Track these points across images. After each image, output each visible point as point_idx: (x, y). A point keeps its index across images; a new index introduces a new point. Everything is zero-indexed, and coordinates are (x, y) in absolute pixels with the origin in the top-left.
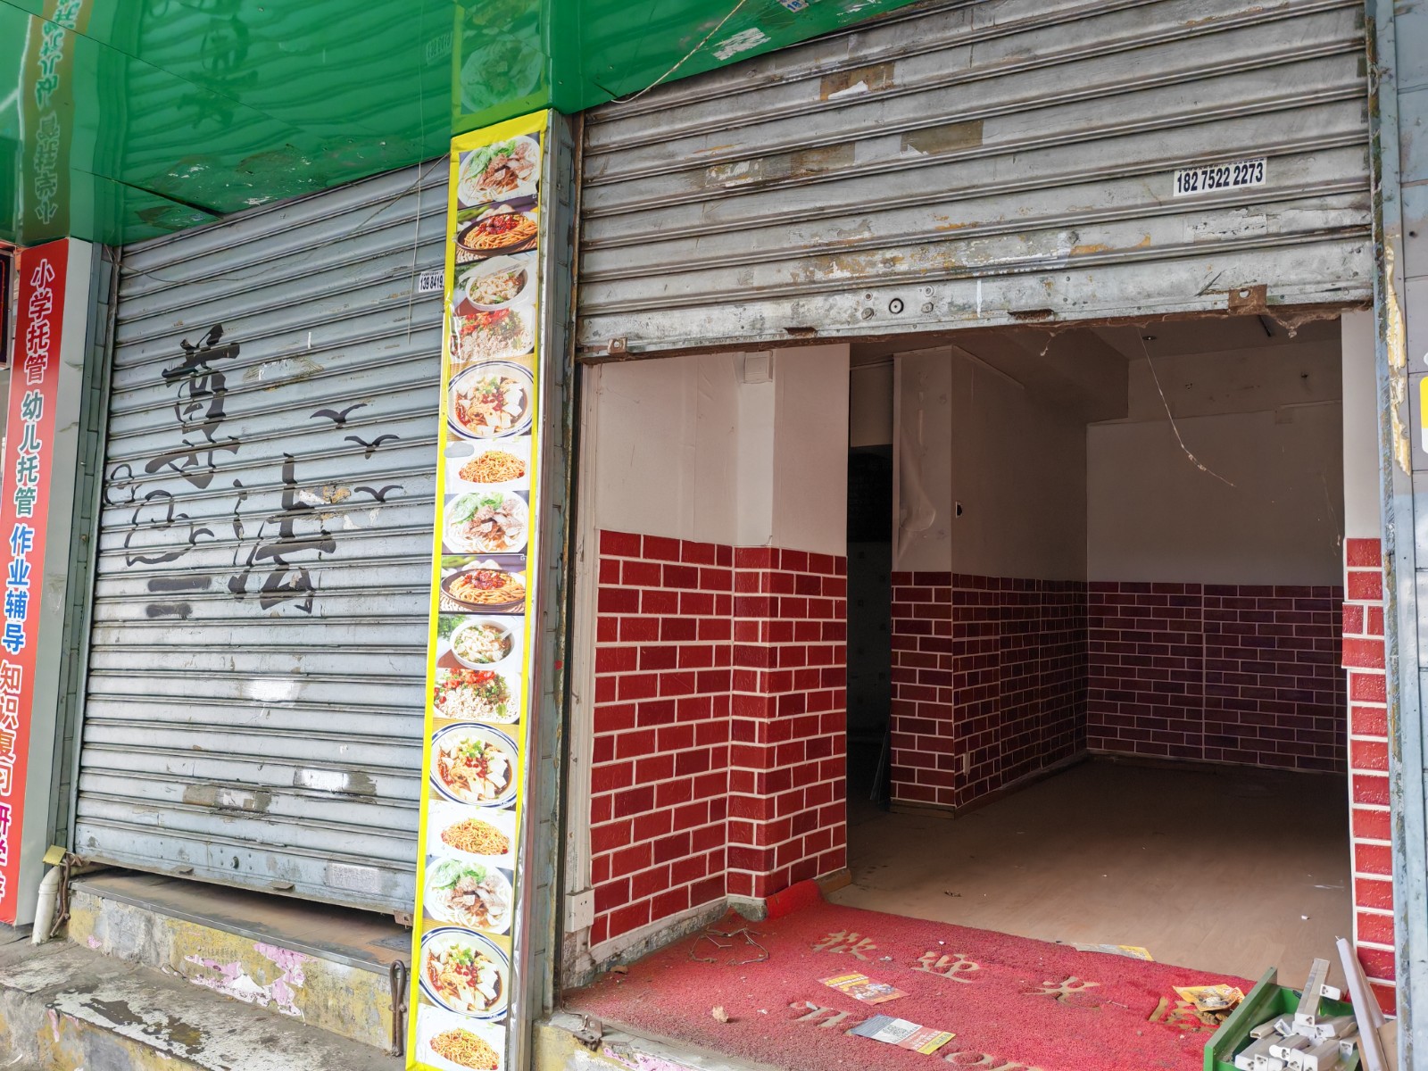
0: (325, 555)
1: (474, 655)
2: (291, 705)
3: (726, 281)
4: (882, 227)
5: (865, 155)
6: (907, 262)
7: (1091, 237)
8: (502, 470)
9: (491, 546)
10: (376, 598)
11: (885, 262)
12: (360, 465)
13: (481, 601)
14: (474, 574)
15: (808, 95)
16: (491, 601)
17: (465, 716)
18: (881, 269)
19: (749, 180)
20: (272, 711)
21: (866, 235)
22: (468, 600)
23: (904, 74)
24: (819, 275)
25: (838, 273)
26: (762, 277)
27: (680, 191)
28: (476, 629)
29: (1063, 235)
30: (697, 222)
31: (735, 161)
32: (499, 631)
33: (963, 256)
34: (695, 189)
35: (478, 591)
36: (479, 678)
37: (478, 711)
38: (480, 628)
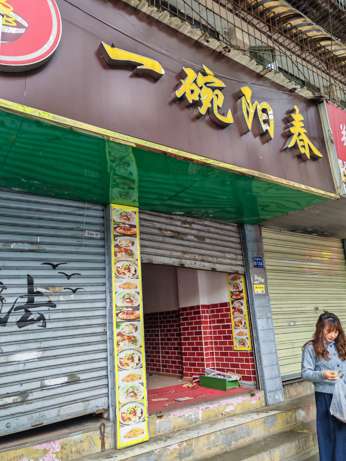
0: (51, 308)
1: (127, 332)
2: (37, 360)
3: (168, 253)
4: (193, 250)
5: (189, 237)
6: (197, 257)
7: (219, 259)
8: (131, 287)
9: (130, 305)
10: (75, 321)
11: (194, 256)
12: (65, 281)
13: (128, 318)
14: (126, 312)
15: (179, 223)
16: (131, 318)
17: (126, 348)
18: (193, 257)
19: (170, 235)
20: (26, 364)
21: (191, 251)
22: (124, 318)
23: (194, 226)
24: (184, 256)
25: (187, 256)
26: (175, 254)
27: (157, 233)
28: (127, 325)
29: (216, 258)
30: (161, 240)
31: (168, 231)
32: (134, 325)
33: (204, 258)
34: (160, 233)
35: (127, 316)
36: (129, 338)
37: (130, 346)
38: (129, 325)
